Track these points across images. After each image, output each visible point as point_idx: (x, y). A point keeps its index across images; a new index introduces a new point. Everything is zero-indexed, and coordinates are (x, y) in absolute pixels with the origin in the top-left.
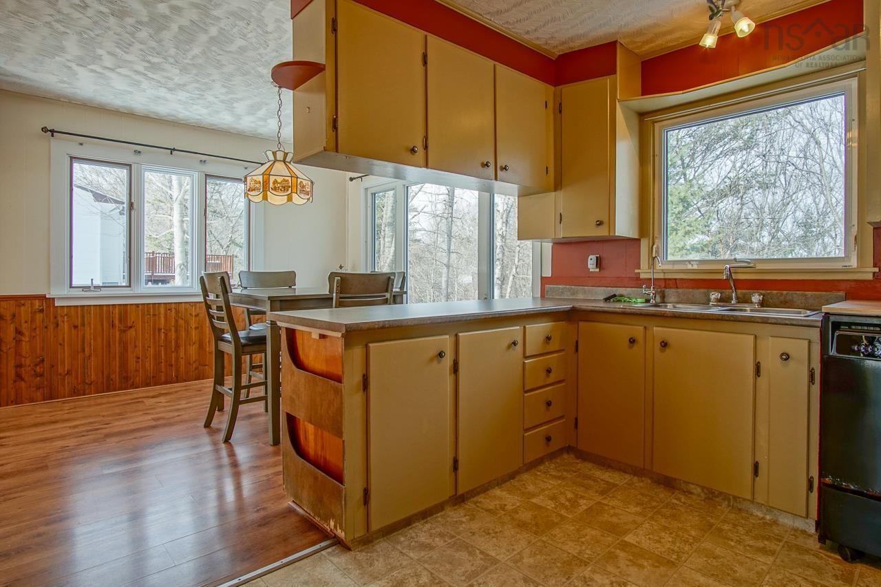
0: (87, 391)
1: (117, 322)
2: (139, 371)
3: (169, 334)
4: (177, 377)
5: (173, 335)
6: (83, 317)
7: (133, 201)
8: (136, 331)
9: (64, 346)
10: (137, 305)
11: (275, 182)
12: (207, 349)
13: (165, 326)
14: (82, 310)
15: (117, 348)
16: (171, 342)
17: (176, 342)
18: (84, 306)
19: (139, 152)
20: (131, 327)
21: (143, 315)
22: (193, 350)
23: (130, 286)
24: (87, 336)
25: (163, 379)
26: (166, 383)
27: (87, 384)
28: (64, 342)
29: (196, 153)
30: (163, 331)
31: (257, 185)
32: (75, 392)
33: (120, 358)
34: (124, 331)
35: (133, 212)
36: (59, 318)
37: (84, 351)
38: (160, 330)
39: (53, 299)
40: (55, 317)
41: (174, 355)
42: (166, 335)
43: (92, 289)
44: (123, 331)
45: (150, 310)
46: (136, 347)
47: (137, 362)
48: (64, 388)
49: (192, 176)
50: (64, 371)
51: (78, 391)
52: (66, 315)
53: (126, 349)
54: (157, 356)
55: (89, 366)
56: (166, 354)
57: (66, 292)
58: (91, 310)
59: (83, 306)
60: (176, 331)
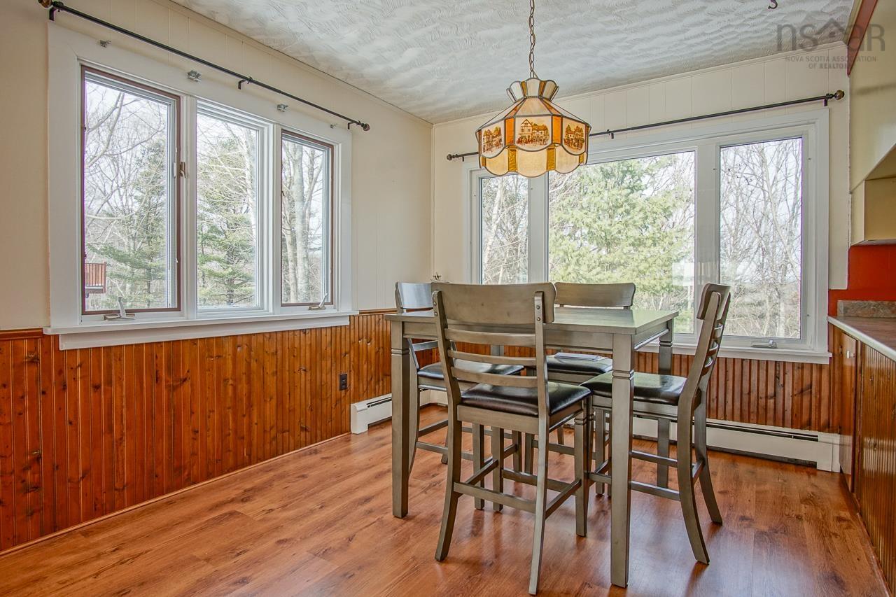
0: (117, 503)
1: (164, 375)
2: (197, 454)
3: (239, 387)
4: (249, 455)
5: (243, 388)
6: (109, 367)
7: (183, 160)
8: (192, 385)
9: (77, 425)
10: (194, 341)
11: (569, 129)
12: (287, 406)
13: (234, 372)
14: (108, 355)
15: (164, 421)
16: (242, 400)
17: (249, 398)
18: (110, 347)
19: (198, 76)
20: (185, 380)
21: (202, 357)
22: (270, 408)
23: (179, 309)
24: (116, 402)
25: (231, 461)
26: (235, 468)
27: (116, 490)
28: (76, 418)
29: (279, 92)
30: (231, 382)
31: (540, 134)
32: (97, 509)
33: (169, 436)
34: (175, 388)
35: (183, 180)
36: (67, 372)
37: (110, 429)
38: (226, 380)
39: (56, 337)
40: (60, 372)
41: (245, 420)
42: (235, 388)
43: (123, 314)
44: (172, 389)
45: (210, 350)
46: (192, 413)
47: (194, 439)
48: (79, 504)
49: (260, 130)
50: (78, 474)
51: (102, 505)
52: (80, 366)
53: (177, 419)
54: (223, 423)
55: (120, 457)
56: (235, 420)
57: (77, 323)
58: (121, 355)
59: (108, 349)
60: (249, 382)
